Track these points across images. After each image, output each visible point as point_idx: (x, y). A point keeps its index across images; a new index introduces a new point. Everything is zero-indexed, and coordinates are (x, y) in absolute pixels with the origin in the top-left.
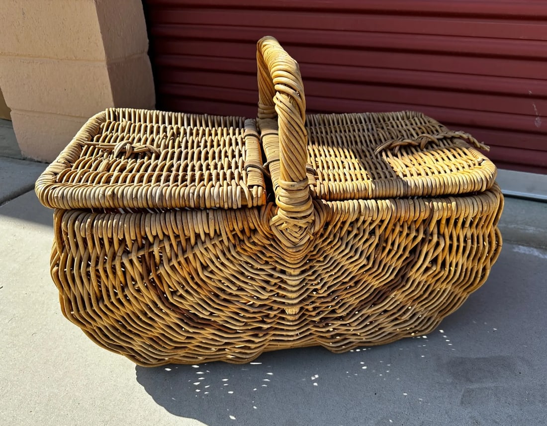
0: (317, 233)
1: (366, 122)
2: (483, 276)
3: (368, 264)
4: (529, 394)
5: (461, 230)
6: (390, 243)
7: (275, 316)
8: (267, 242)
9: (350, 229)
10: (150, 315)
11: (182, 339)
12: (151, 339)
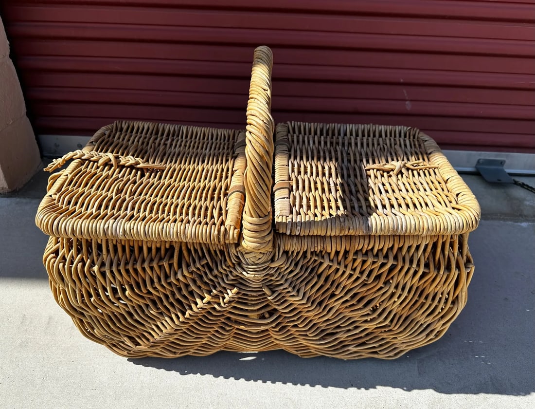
4: (463, 352)
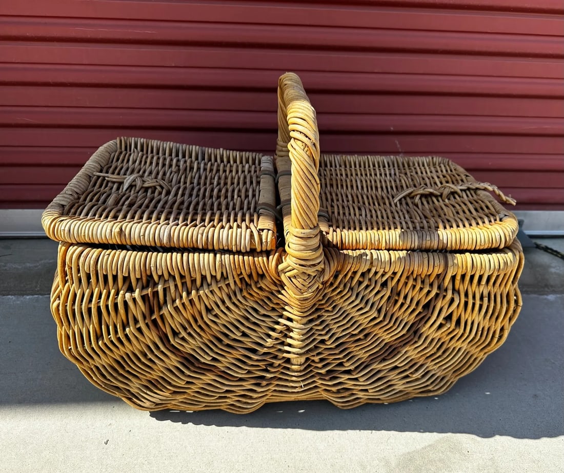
0: (327, 282)
1: (389, 166)
2: (500, 337)
3: (379, 317)
5: (478, 287)
6: (402, 296)
7: (279, 365)
8: (274, 288)
9: (361, 279)
10: (150, 356)
11: (182, 384)
12: (150, 382)
